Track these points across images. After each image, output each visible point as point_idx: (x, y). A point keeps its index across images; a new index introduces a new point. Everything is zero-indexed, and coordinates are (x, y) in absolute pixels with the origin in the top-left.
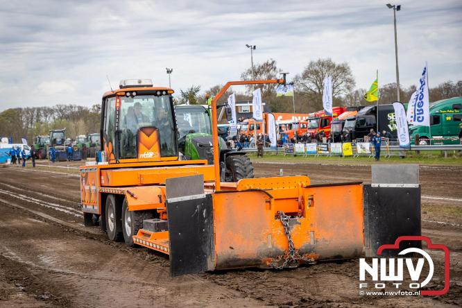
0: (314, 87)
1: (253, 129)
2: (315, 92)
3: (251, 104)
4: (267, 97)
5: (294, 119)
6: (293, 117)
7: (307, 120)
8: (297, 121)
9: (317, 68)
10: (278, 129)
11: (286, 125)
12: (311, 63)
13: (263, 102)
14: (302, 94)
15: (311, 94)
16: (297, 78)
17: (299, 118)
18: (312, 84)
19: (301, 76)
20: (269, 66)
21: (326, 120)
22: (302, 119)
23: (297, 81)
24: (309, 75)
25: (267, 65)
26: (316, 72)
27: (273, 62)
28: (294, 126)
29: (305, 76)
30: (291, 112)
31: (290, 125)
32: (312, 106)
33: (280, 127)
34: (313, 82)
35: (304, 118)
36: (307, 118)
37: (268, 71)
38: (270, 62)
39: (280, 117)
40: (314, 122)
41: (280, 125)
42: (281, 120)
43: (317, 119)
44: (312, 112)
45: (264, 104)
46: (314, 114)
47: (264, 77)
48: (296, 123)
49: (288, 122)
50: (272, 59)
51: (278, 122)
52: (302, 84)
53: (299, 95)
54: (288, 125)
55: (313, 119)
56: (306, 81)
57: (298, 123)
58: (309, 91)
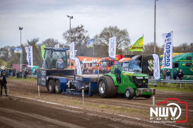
0: (106, 43)
2: (107, 45)
3: (69, 51)
5: (94, 60)
7: (101, 62)
9: (108, 31)
10: (84, 66)
11: (88, 63)
12: (105, 28)
13: (75, 49)
14: (99, 46)
15: (104, 47)
18: (105, 41)
19: (99, 36)
20: (79, 29)
21: (112, 62)
22: (98, 61)
23: (96, 38)
24: (104, 35)
25: (79, 28)
26: (108, 34)
27: (82, 26)
28: (94, 65)
29: (102, 35)
30: (92, 56)
31: (91, 64)
32: (105, 53)
33: (85, 65)
34: (107, 40)
35: (99, 60)
36: (101, 60)
37: (79, 31)
39: (85, 59)
40: (105, 63)
41: (85, 63)
42: (85, 60)
43: (107, 61)
44: (104, 57)
45: (76, 51)
46: (105, 58)
47: (77, 35)
48: (94, 63)
49: (90, 62)
50: (81, 25)
51: (84, 62)
52: (99, 40)
53: (97, 47)
54: (89, 64)
55: (104, 61)
56: (101, 39)
57: (96, 63)
58: (103, 44)
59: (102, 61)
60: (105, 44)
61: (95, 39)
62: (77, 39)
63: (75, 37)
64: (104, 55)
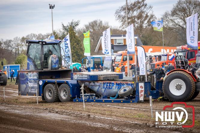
0: (181, 24)
1: (126, 60)
2: (183, 28)
3: (124, 38)
4: (138, 31)
5: (163, 51)
6: (162, 50)
8: (165, 53)
9: (185, 6)
11: (155, 56)
12: (180, 1)
13: (135, 36)
14: (171, 29)
15: (179, 30)
16: (166, 15)
17: (168, 50)
18: (180, 20)
19: (170, 13)
20: (139, 4)
21: (192, 53)
22: (170, 51)
23: (166, 17)
24: (178, 12)
26: (184, 10)
28: (163, 57)
29: (174, 13)
30: (160, 45)
31: (160, 57)
33: (151, 58)
35: (172, 51)
36: (175, 50)
37: (139, 8)
39: (151, 50)
40: (181, 54)
41: (150, 56)
42: (151, 52)
43: (184, 51)
44: (179, 46)
45: (137, 37)
46: (181, 47)
47: (136, 13)
48: (165, 55)
49: (158, 54)
51: (148, 54)
52: (171, 20)
54: (157, 57)
55: (180, 52)
56: (174, 18)
57: (167, 55)
58: (177, 26)
59: (177, 52)
60: (179, 25)
61: (164, 18)
62: (136, 20)
63: (134, 17)
64: (180, 42)
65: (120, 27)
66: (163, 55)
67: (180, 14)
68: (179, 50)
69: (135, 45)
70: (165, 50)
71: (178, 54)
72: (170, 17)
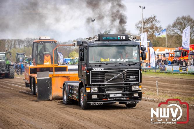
0: (179, 33)
2: (180, 36)
4: (150, 37)
5: (166, 51)
6: (166, 50)
7: (174, 52)
8: (168, 52)
9: (181, 21)
10: (157, 56)
11: (161, 54)
12: (178, 18)
13: (148, 40)
14: (172, 36)
15: (177, 37)
16: (169, 27)
17: (170, 50)
18: (178, 30)
19: (172, 25)
20: (151, 20)
21: (185, 52)
22: (171, 51)
23: (169, 28)
24: (177, 25)
25: (151, 18)
26: (181, 24)
27: (155, 17)
29: (174, 25)
30: (165, 46)
31: (164, 55)
32: (178, 44)
33: (158, 56)
34: (179, 29)
36: (174, 50)
37: (152, 22)
38: (153, 17)
39: (158, 50)
40: (178, 53)
41: (158, 54)
42: (158, 51)
43: (180, 51)
45: (149, 41)
46: (178, 48)
47: (149, 25)
48: (168, 54)
49: (163, 52)
50: (154, 15)
51: (156, 53)
52: (172, 30)
53: (170, 37)
54: (162, 54)
55: (178, 51)
56: (174, 28)
57: (169, 54)
58: (176, 34)
59: (176, 52)
60: (177, 34)
61: (167, 29)
62: (149, 30)
63: (147, 27)
64: (178, 45)
65: (138, 34)
66: (166, 54)
67: (178, 26)
68: (177, 50)
69: (148, 46)
70: (168, 50)
71: (176, 53)
72: (171, 29)
